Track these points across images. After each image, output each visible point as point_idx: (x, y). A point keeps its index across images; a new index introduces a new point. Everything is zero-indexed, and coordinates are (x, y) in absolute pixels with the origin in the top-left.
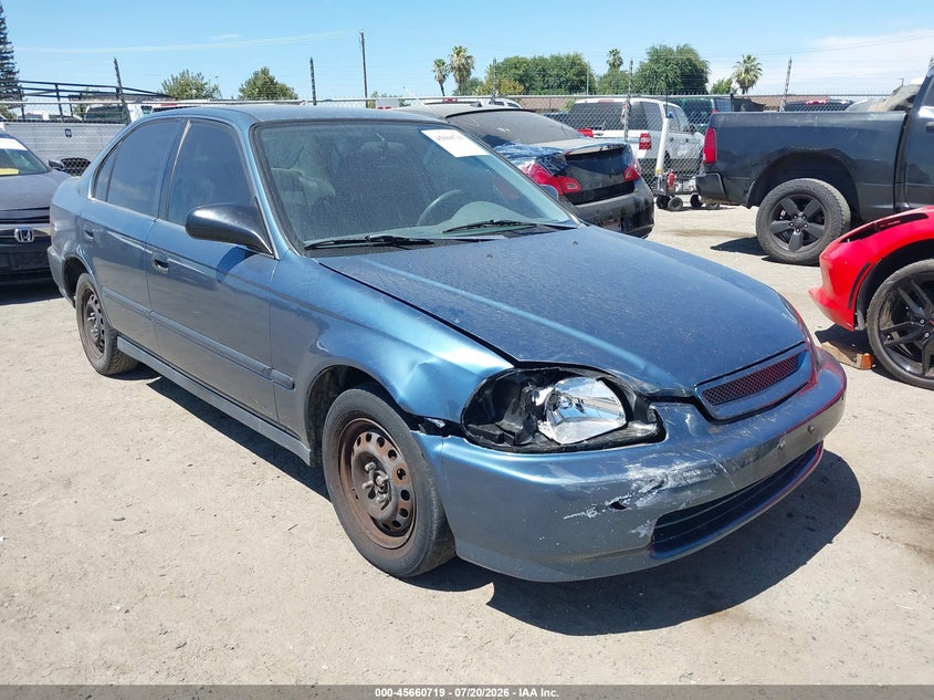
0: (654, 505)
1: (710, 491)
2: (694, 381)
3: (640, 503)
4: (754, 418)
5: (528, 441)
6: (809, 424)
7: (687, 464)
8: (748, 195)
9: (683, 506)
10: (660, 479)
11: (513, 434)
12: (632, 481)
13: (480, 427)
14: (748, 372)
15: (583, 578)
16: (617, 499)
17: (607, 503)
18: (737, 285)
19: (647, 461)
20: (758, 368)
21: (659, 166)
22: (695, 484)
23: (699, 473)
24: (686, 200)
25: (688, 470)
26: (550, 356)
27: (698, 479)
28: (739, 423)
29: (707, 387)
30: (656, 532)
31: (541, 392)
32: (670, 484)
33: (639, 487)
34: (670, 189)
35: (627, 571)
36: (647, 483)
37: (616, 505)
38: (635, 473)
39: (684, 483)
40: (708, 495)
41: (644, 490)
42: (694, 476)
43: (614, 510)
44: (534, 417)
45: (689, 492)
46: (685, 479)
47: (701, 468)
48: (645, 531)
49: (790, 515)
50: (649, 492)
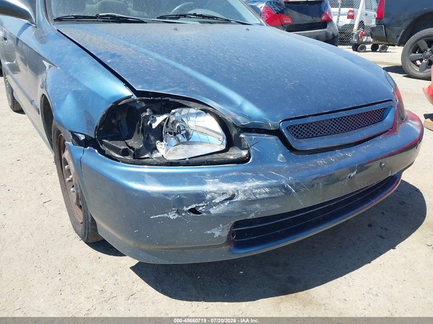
0: (225, 213)
1: (278, 206)
2: (280, 117)
3: (213, 211)
4: (333, 152)
5: (147, 156)
6: (380, 161)
7: (258, 183)
8: (399, 38)
9: (252, 216)
10: (231, 193)
11: (133, 149)
12: (206, 193)
13: (110, 143)
14: (333, 116)
15: (172, 263)
16: (194, 206)
17: (185, 209)
18: (354, 62)
19: (226, 177)
20: (344, 114)
21: (356, 27)
22: (263, 199)
23: (268, 190)
24: (369, 47)
25: (258, 187)
26: (164, 88)
27: (267, 196)
28: (318, 155)
29: (291, 123)
30: (231, 233)
31: (157, 118)
32: (240, 197)
33: (213, 198)
34: (360, 40)
35: (209, 261)
36: (220, 195)
37: (193, 211)
38: (210, 187)
39: (253, 197)
40: (276, 208)
41: (217, 201)
42: (264, 193)
43: (192, 214)
44: (152, 138)
45: (258, 206)
46: (254, 194)
47: (270, 187)
48: (220, 232)
49: (370, 226)
50: (222, 202)
